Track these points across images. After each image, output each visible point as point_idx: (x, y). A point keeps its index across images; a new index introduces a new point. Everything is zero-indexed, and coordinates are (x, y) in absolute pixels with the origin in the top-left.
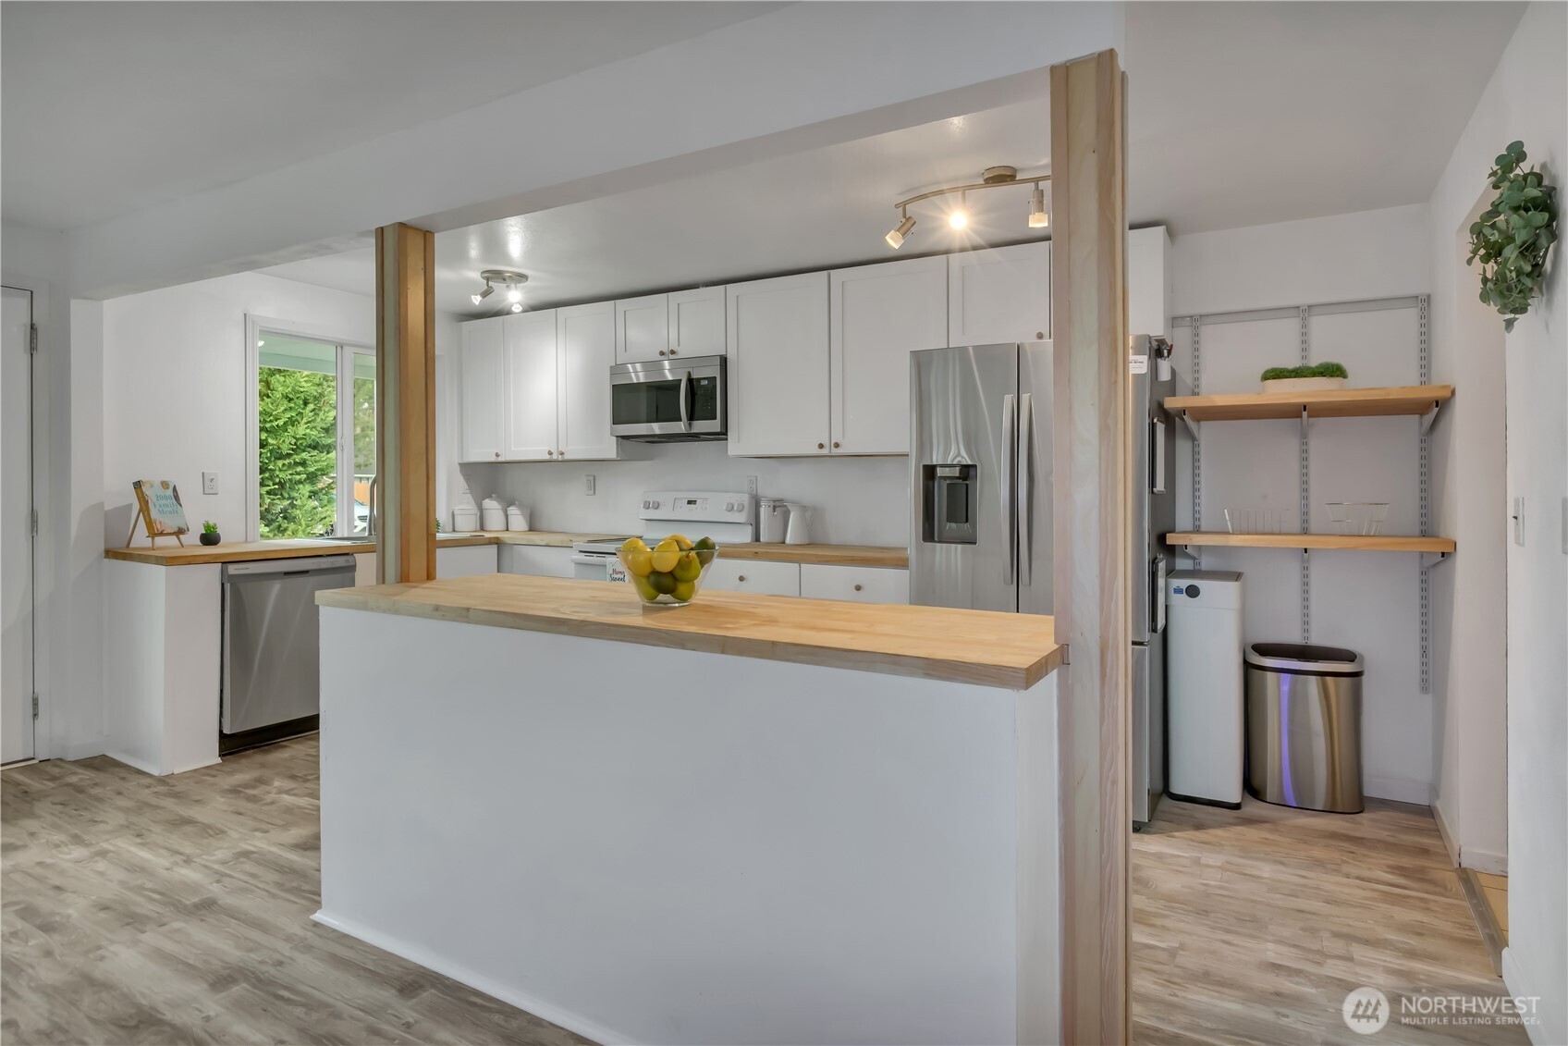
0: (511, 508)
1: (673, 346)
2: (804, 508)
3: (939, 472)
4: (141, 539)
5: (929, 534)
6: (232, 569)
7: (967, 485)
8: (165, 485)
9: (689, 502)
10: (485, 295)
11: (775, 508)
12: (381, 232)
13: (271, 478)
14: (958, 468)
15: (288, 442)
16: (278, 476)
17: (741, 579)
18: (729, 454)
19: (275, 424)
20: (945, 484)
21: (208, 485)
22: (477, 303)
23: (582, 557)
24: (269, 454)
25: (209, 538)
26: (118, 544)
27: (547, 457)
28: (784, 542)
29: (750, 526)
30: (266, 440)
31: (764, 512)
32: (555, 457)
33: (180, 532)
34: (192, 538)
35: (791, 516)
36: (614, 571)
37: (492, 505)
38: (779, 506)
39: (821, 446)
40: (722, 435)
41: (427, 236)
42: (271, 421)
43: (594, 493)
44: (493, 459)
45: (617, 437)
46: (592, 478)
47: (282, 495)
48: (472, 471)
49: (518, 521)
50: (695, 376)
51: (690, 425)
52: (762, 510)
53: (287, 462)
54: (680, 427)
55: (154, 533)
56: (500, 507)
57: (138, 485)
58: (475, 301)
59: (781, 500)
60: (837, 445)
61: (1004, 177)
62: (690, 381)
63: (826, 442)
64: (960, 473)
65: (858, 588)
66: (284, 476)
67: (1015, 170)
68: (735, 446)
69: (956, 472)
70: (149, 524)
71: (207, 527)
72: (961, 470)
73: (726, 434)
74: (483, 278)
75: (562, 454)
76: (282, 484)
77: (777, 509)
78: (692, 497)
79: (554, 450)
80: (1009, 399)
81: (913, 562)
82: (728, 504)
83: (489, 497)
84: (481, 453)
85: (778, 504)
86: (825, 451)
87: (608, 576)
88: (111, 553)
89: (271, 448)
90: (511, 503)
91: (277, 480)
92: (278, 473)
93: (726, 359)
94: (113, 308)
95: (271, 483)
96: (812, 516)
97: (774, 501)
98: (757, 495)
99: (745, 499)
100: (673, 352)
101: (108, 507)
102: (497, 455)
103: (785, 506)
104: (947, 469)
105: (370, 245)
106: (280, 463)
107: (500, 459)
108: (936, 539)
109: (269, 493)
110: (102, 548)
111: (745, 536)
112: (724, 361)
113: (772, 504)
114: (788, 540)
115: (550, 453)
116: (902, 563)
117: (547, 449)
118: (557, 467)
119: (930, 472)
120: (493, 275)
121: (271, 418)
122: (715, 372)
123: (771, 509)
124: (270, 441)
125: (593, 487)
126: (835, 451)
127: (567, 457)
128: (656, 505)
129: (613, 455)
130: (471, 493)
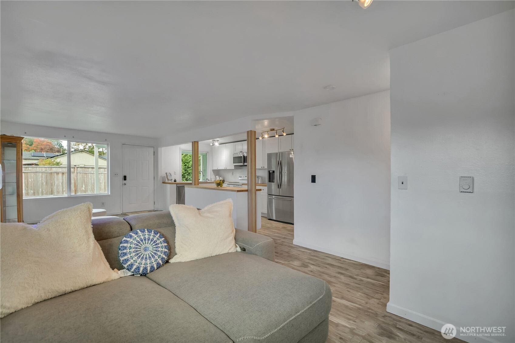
1: (242, 151)
3: (270, 172)
4: (167, 181)
5: (270, 181)
6: (178, 185)
8: (169, 173)
9: (246, 177)
10: (212, 143)
12: (192, 142)
13: (187, 172)
14: (272, 171)
21: (175, 173)
23: (227, 185)
25: (175, 181)
26: (164, 181)
33: (171, 180)
34: (173, 181)
37: (217, 177)
39: (262, 167)
41: (198, 142)
44: (217, 169)
45: (234, 165)
46: (232, 172)
48: (214, 171)
50: (244, 155)
51: (244, 164)
53: (190, 169)
54: (242, 164)
55: (168, 180)
57: (166, 173)
58: (211, 145)
60: (264, 167)
61: (273, 130)
66: (190, 171)
67: (274, 129)
70: (168, 179)
71: (175, 179)
74: (212, 141)
76: (189, 173)
83: (217, 175)
84: (215, 168)
88: (164, 183)
90: (220, 177)
94: (163, 149)
100: (242, 152)
101: (163, 176)
105: (191, 143)
106: (189, 169)
107: (218, 169)
109: (187, 175)
110: (162, 182)
117: (224, 167)
118: (225, 170)
120: (214, 141)
125: (233, 174)
126: (264, 168)
127: (227, 169)
128: (241, 177)
129: (234, 169)
130: (214, 175)
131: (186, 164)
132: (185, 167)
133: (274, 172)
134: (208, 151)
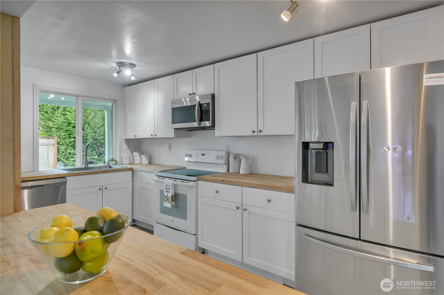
0: (142, 155)
1: (194, 91)
2: (247, 158)
3: (311, 146)
5: (305, 179)
7: (327, 152)
9: (203, 155)
10: (118, 73)
11: (235, 158)
14: (322, 144)
15: (102, 131)
16: (100, 141)
17: (217, 192)
18: (216, 135)
19: (99, 126)
20: (314, 152)
22: (116, 76)
23: (157, 178)
24: (97, 135)
27: (151, 137)
28: (239, 173)
29: (226, 165)
30: (96, 131)
31: (231, 159)
32: (153, 137)
35: (242, 161)
36: (167, 185)
37: (136, 154)
38: (237, 157)
39: (253, 132)
40: (213, 126)
42: (97, 125)
43: (171, 150)
44: (134, 137)
45: (174, 129)
46: (169, 144)
47: (102, 147)
48: (128, 141)
49: (145, 160)
50: (201, 103)
51: (200, 124)
52: (230, 158)
54: (195, 124)
56: (139, 155)
58: (114, 75)
59: (238, 155)
60: (261, 131)
62: (200, 105)
63: (256, 130)
64: (323, 147)
65: (269, 201)
68: (218, 132)
69: (321, 146)
72: (324, 145)
73: (214, 127)
74: (117, 66)
75: (156, 135)
77: (237, 159)
78: (203, 152)
79: (153, 134)
80: (354, 105)
81: (296, 190)
82: (217, 156)
83: (136, 151)
84: (131, 136)
85: (237, 156)
86: (255, 134)
87: (164, 187)
89: (98, 133)
90: (143, 154)
91: (101, 143)
92: (100, 140)
93: (214, 95)
95: (99, 144)
96: (252, 161)
97: (235, 155)
98: (229, 152)
99: (224, 154)
100: (194, 94)
102: (135, 136)
103: (240, 157)
104: (316, 144)
107: (137, 137)
108: (309, 181)
111: (223, 170)
112: (213, 96)
113: (234, 156)
114: (241, 172)
115: (152, 135)
116: (291, 190)
117: (151, 133)
118: (154, 140)
119: (306, 145)
120: (121, 64)
121: (97, 124)
122: (209, 101)
123: (234, 158)
124: (97, 131)
125: (170, 148)
126: (260, 134)
127: (157, 137)
128: (190, 156)
129: (173, 136)
130: (129, 150)
131: (96, 129)
132: (94, 134)
133: (328, 146)
134: (115, 99)
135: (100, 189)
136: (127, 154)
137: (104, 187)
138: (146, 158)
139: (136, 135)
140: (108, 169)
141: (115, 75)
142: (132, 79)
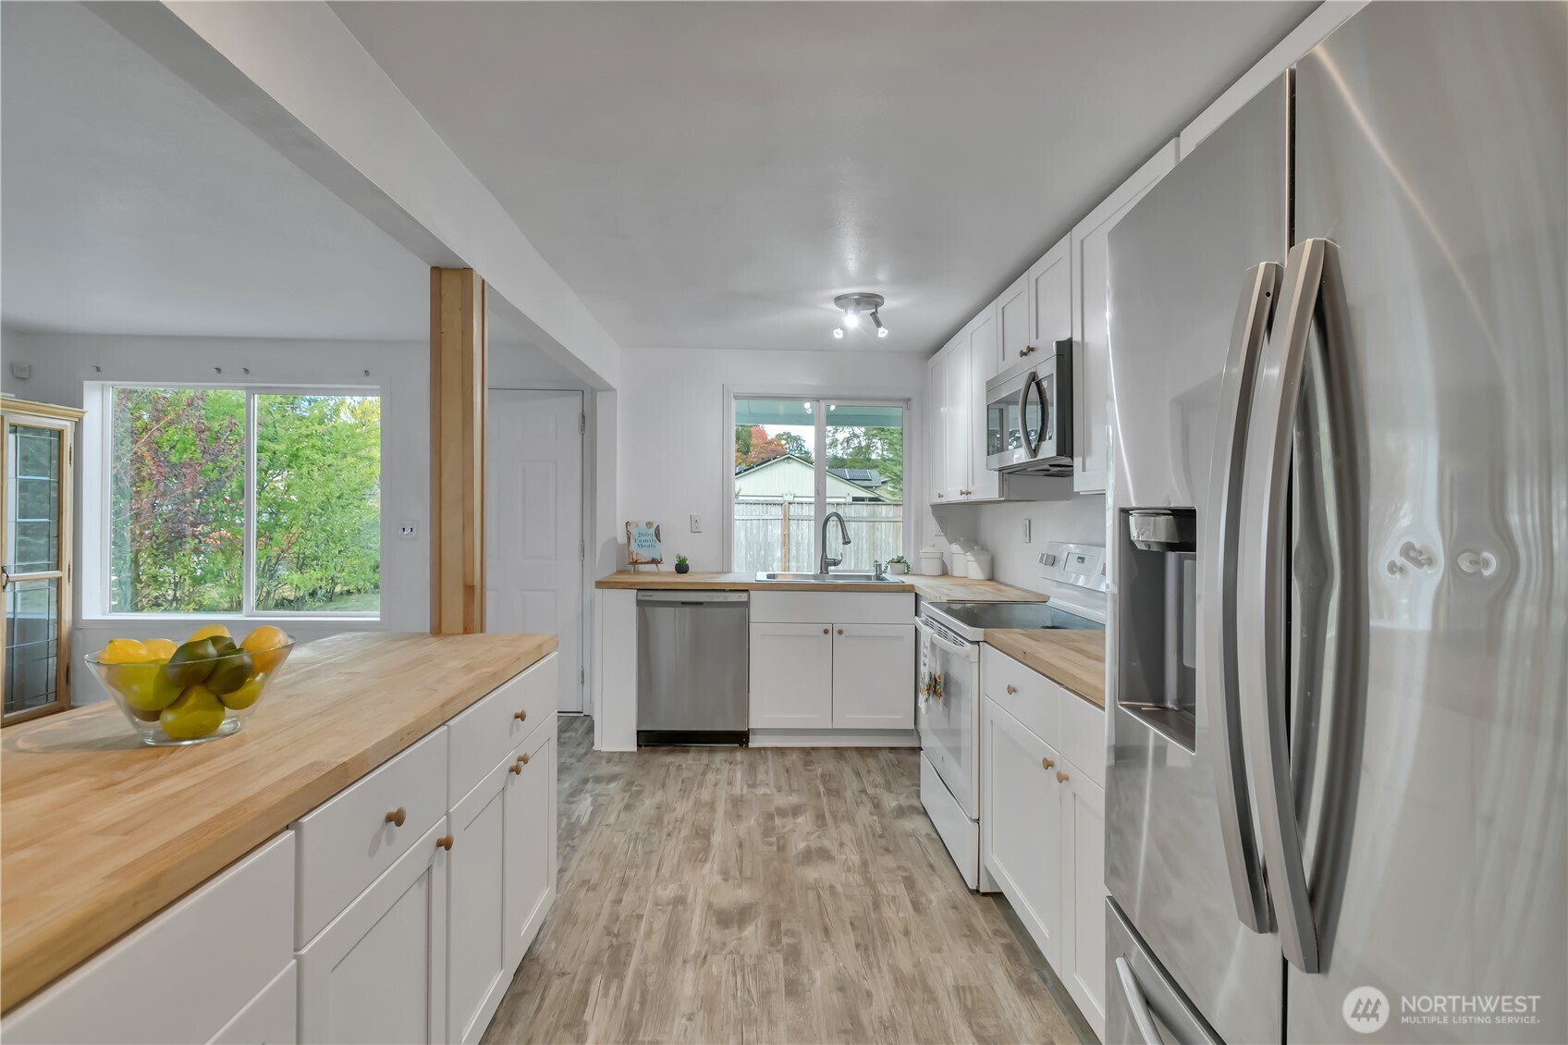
0: (968, 554)
8: (649, 525)
9: (1080, 560)
18: (1075, 489)
21: (694, 525)
25: (681, 568)
32: (965, 497)
33: (659, 561)
34: (668, 567)
37: (956, 549)
43: (1030, 541)
44: (939, 501)
45: (996, 469)
46: (1028, 522)
48: (939, 511)
50: (1040, 377)
56: (963, 552)
57: (626, 525)
62: (1038, 385)
68: (1080, 477)
70: (630, 554)
71: (680, 559)
75: (970, 494)
78: (1082, 552)
79: (965, 490)
93: (1071, 345)
100: (1031, 349)
101: (619, 541)
102: (940, 496)
107: (944, 500)
112: (1068, 348)
115: (962, 493)
117: (961, 488)
125: (1029, 533)
127: (972, 498)
130: (946, 535)
134: (907, 395)
135: (826, 632)
136: (934, 546)
137: (837, 628)
138: (977, 561)
139: (942, 494)
140: (873, 581)
141: (837, 333)
142: (880, 336)
